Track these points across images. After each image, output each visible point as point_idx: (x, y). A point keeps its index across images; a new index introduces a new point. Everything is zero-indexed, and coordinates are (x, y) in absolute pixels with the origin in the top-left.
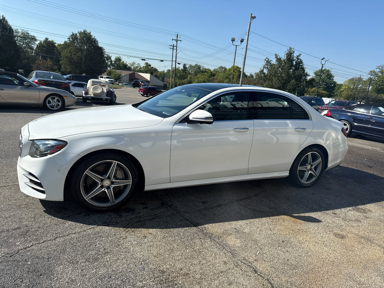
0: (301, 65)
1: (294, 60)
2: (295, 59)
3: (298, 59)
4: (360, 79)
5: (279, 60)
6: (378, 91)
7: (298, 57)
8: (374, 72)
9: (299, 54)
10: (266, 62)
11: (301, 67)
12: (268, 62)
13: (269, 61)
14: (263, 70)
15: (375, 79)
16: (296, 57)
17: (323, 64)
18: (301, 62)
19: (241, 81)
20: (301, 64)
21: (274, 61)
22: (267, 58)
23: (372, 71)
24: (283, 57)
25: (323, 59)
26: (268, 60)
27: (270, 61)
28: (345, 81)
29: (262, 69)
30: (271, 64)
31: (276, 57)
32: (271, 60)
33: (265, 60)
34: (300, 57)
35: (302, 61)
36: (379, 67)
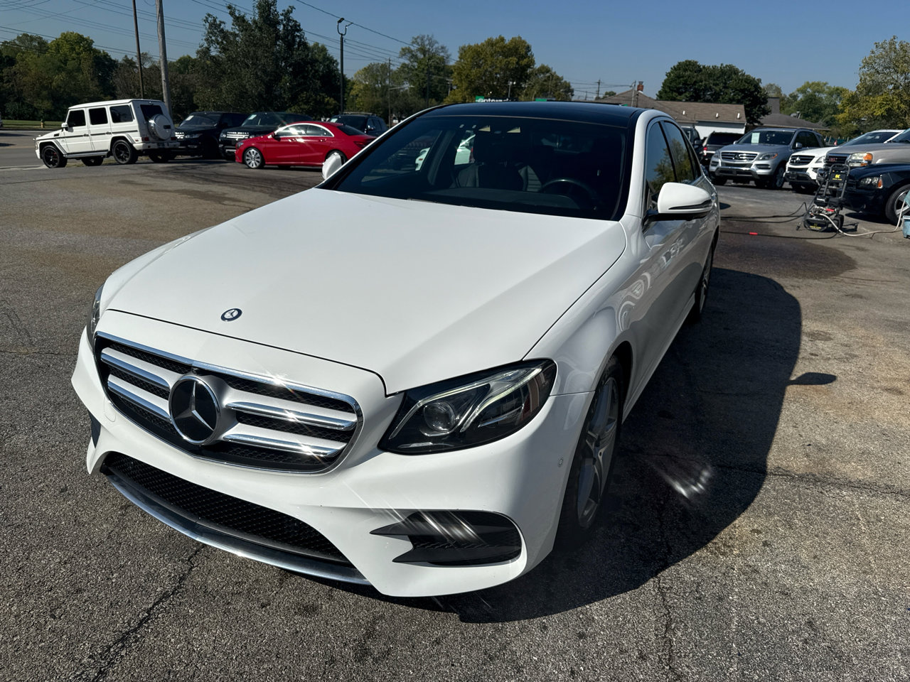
0: (298, 36)
1: (278, 23)
2: (282, 21)
3: (289, 20)
4: (385, 68)
5: (240, 20)
6: (423, 92)
7: (286, 14)
8: (410, 51)
9: (290, 7)
10: (207, 24)
11: (300, 41)
12: (215, 26)
13: (218, 23)
14: (208, 49)
15: (414, 67)
16: (282, 15)
17: (342, 35)
18: (297, 28)
19: (163, 78)
20: (298, 34)
21: (229, 26)
22: (209, 15)
23: (406, 48)
24: (250, 12)
25: (340, 22)
26: (215, 20)
27: (220, 25)
28: (356, 72)
29: (206, 45)
30: (222, 31)
31: (232, 14)
32: (221, 22)
33: (206, 21)
34: (293, 16)
35: (299, 26)
36: (416, 39)
